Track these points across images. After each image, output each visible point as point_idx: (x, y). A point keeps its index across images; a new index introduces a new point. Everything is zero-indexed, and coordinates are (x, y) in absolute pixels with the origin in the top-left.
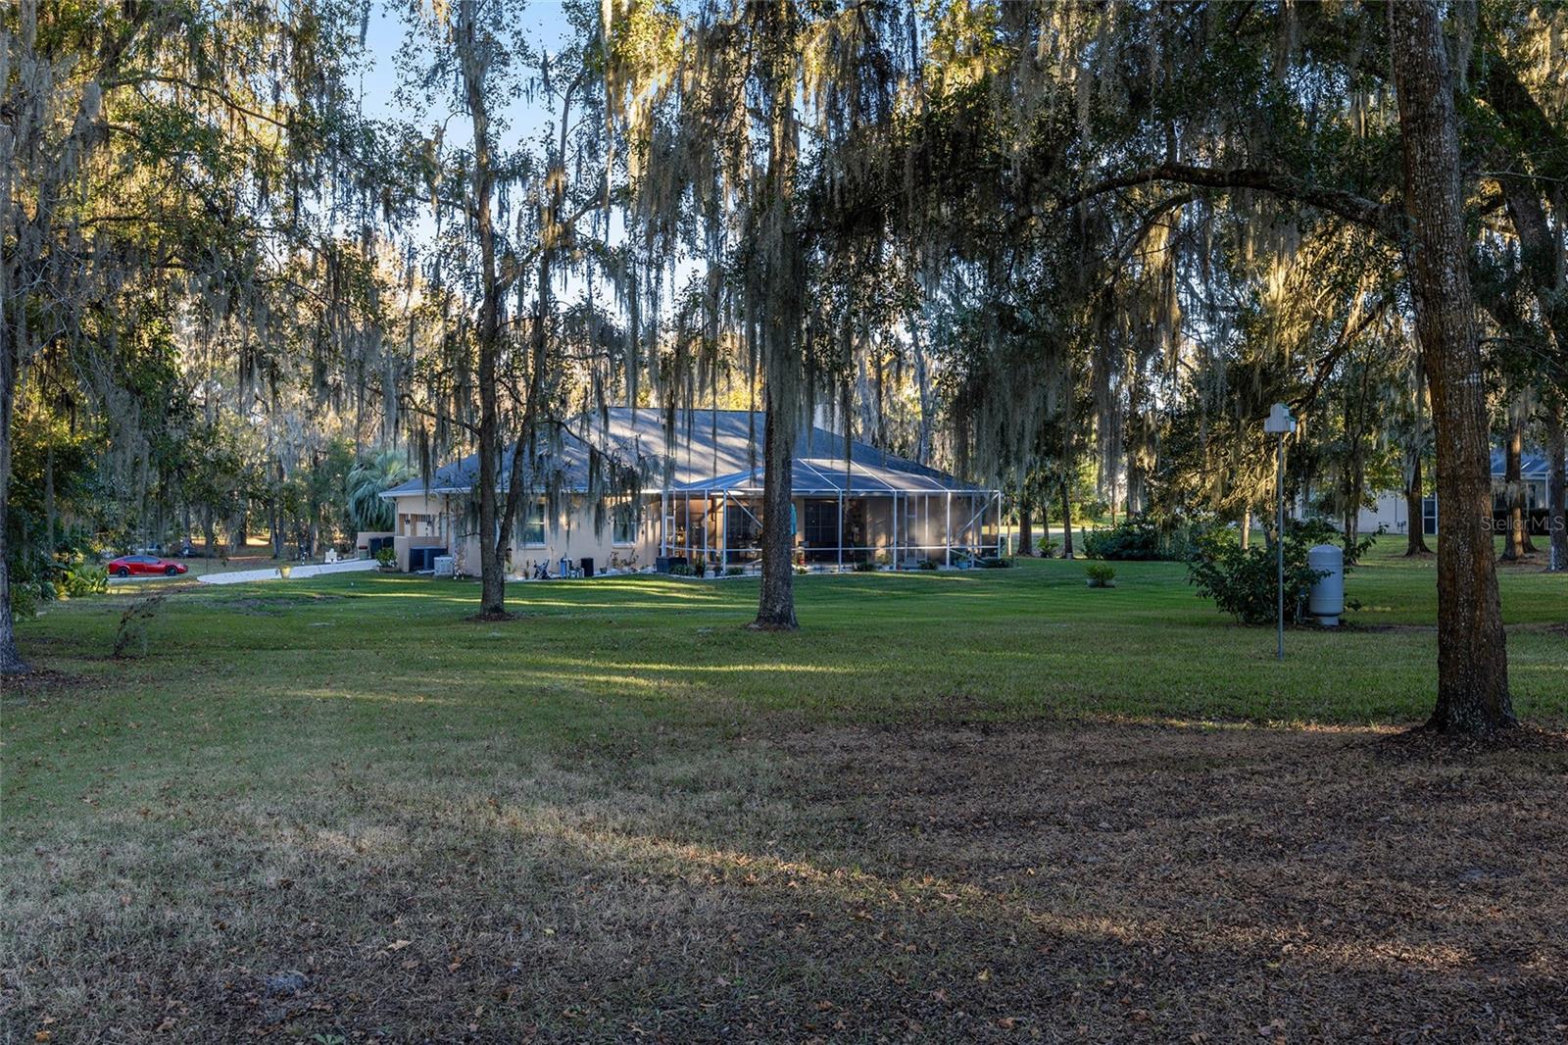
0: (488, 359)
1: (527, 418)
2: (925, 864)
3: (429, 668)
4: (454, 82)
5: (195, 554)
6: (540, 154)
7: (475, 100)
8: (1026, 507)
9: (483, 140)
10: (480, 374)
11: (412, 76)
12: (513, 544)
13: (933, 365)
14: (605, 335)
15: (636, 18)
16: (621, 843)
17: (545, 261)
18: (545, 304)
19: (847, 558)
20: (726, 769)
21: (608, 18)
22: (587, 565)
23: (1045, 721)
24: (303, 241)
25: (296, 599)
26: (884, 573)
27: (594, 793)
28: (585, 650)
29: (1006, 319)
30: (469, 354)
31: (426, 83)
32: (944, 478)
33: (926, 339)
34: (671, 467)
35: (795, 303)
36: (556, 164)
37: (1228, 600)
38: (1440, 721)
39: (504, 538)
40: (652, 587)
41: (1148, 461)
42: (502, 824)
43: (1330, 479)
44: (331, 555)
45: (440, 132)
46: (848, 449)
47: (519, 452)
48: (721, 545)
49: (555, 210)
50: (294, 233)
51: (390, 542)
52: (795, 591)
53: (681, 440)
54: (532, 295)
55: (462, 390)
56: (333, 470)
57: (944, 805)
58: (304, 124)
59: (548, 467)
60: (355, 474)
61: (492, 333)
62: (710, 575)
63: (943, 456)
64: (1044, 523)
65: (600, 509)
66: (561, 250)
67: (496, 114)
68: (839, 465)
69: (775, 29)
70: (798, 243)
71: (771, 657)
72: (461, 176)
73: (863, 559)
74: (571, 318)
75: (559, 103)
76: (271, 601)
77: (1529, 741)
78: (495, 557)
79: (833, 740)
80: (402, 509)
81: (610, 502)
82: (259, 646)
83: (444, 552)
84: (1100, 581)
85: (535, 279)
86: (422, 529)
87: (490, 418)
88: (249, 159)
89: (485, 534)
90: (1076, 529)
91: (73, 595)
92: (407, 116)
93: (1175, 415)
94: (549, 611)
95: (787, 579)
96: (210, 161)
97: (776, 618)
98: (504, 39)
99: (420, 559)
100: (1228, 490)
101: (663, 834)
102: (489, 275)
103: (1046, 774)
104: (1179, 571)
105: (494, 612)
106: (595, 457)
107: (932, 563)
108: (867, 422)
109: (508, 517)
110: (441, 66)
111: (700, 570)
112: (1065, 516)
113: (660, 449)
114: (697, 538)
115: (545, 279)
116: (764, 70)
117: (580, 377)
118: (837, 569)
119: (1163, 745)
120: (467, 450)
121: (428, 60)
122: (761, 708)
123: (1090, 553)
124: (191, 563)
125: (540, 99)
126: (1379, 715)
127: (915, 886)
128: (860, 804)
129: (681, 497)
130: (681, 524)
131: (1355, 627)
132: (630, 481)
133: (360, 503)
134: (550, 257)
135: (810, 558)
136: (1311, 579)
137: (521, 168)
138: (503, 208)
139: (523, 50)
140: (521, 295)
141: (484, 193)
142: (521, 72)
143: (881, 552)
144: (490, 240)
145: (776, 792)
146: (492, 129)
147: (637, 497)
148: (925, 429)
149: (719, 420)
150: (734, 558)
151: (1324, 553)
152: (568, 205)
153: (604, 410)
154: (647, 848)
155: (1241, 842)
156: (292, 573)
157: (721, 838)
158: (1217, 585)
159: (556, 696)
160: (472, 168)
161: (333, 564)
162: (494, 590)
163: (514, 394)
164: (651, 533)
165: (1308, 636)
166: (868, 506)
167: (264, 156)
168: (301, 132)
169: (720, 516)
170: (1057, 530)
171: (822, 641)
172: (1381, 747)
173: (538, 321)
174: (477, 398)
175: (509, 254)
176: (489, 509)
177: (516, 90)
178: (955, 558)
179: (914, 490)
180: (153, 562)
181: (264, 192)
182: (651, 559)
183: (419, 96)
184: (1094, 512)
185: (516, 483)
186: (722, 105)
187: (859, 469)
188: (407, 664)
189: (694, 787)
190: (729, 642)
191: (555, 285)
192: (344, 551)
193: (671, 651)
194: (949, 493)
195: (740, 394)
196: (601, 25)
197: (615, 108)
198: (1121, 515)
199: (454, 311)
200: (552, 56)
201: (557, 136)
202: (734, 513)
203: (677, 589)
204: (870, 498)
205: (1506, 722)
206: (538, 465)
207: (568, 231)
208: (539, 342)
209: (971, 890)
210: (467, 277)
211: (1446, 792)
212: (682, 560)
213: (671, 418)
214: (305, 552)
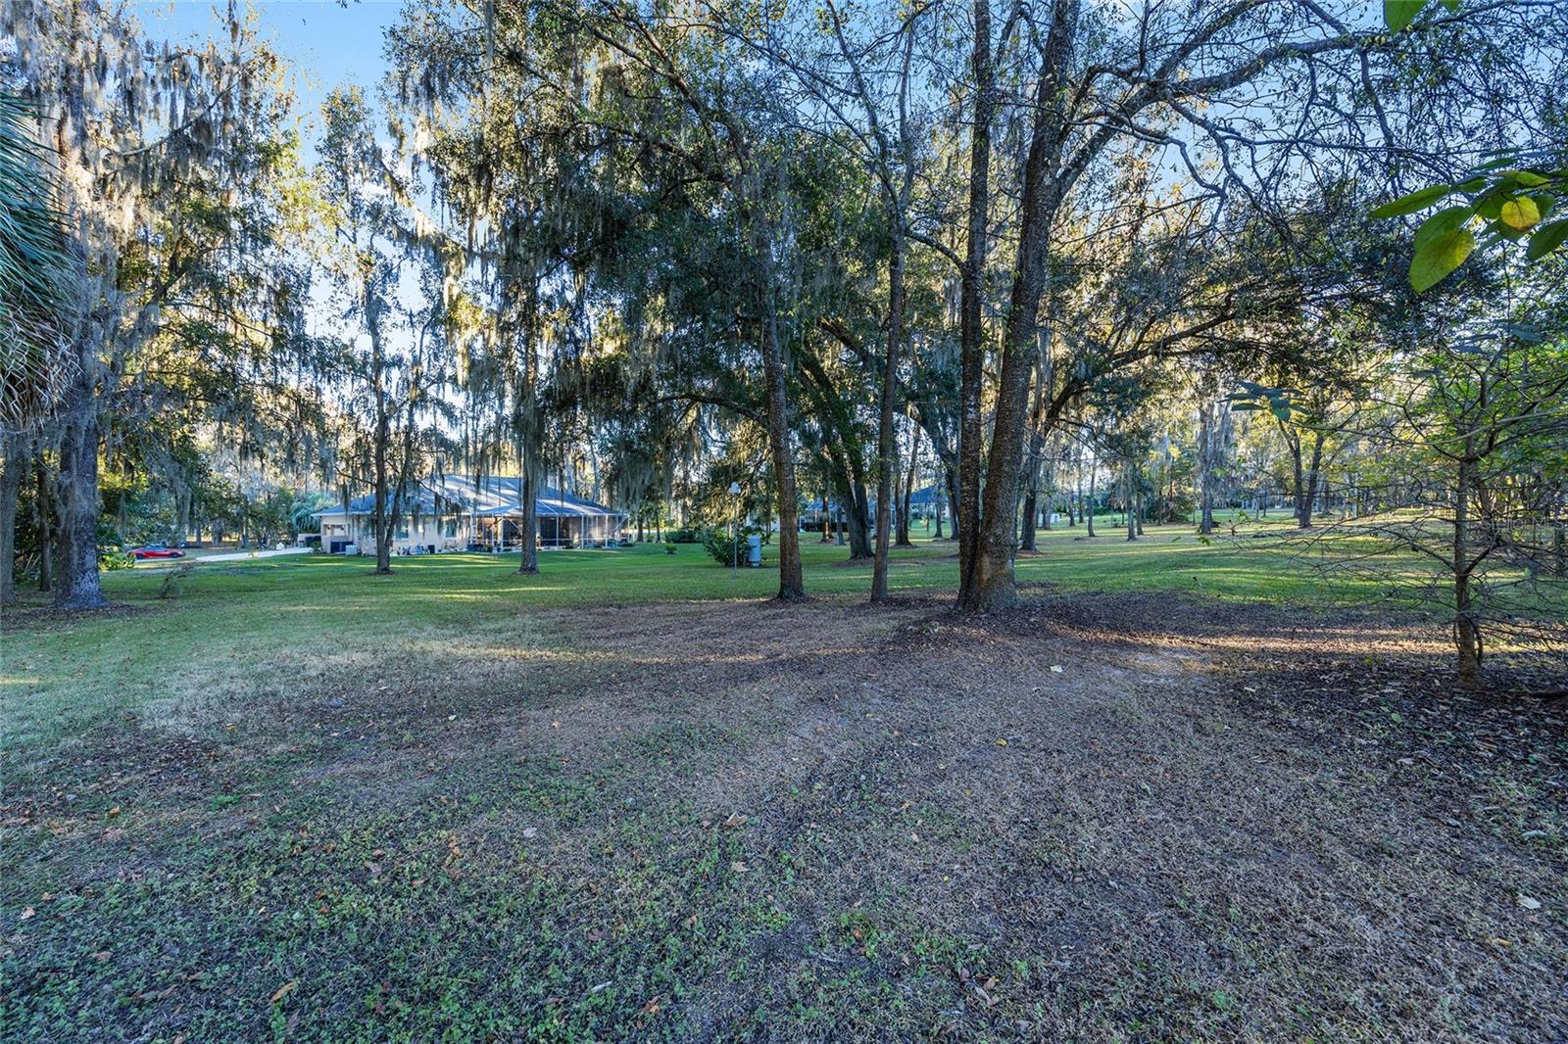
0: (380, 451)
1: (402, 480)
2: (594, 648)
3: (357, 595)
4: (361, 318)
5: (188, 546)
6: (408, 357)
7: (373, 327)
8: (641, 521)
9: (377, 347)
10: (376, 458)
11: (337, 313)
12: (394, 538)
13: (599, 459)
14: (444, 443)
15: (460, 303)
16: (472, 650)
17: (411, 407)
18: (411, 427)
19: (561, 544)
20: (512, 624)
21: (446, 300)
22: (431, 548)
23: (643, 603)
24: (281, 392)
25: (264, 568)
26: (578, 550)
27: (455, 636)
28: (437, 585)
29: (628, 446)
30: (370, 448)
31: (345, 317)
32: (604, 509)
33: (596, 449)
34: (477, 503)
35: (540, 436)
36: (417, 362)
37: (719, 558)
38: (781, 596)
39: (389, 536)
40: (466, 558)
41: (689, 503)
42: (417, 648)
43: (759, 511)
44: (280, 546)
45: (352, 341)
46: (562, 496)
47: (398, 495)
48: (500, 539)
49: (416, 383)
50: (277, 389)
51: (319, 538)
52: (538, 557)
53: (483, 492)
54: (404, 422)
55: (366, 466)
56: (279, 501)
57: (602, 631)
58: (282, 337)
59: (413, 502)
60: (296, 505)
61: (382, 439)
62: (495, 552)
63: (604, 500)
64: (648, 527)
65: (440, 523)
66: (420, 401)
67: (384, 335)
68: (558, 503)
69: (531, 325)
70: (540, 413)
71: (527, 585)
72: (365, 364)
73: (568, 544)
74: (425, 434)
75: (418, 334)
76: (247, 569)
77: (808, 600)
78: (384, 546)
79: (557, 614)
80: (324, 522)
81: (445, 519)
82: (251, 590)
83: (351, 543)
84: (671, 551)
85: (405, 414)
86: (338, 532)
87: (381, 478)
88: (249, 350)
89: (380, 533)
90: (662, 531)
91: (110, 569)
92: (334, 331)
93: (699, 485)
94: (413, 570)
95: (534, 552)
96: (225, 350)
97: (529, 570)
98: (388, 300)
99: (336, 547)
100: (720, 514)
101: (489, 646)
102: (381, 412)
103: (641, 620)
104: (700, 546)
105: (384, 570)
106: (438, 498)
107: (599, 546)
108: (570, 483)
109: (391, 526)
110: (354, 310)
111: (490, 550)
112: (657, 525)
113: (471, 495)
114: (488, 535)
115: (411, 414)
116: (526, 341)
117: (430, 461)
118: (556, 548)
119: (686, 609)
120: (368, 492)
121: (346, 307)
122: (525, 604)
123: (668, 541)
124: (187, 551)
125: (409, 331)
126: (764, 595)
127: (590, 655)
128: (569, 634)
129: (480, 517)
130: (480, 528)
131: (765, 567)
132: (456, 509)
133: (299, 520)
134: (414, 404)
135: (543, 544)
136: (749, 548)
137: (398, 362)
138: (388, 380)
139: (399, 307)
140: (398, 420)
141: (378, 372)
142: (396, 316)
143: (576, 541)
144: (381, 395)
145: (534, 631)
146: (382, 342)
147: (459, 517)
148: (596, 489)
149: (501, 482)
150: (506, 544)
151: (754, 539)
152: (423, 381)
153: (442, 477)
154: (483, 651)
155: (706, 634)
156: (258, 555)
157: (514, 646)
158: (714, 552)
159: (428, 604)
160: (371, 359)
161: (281, 550)
162: (384, 561)
163: (394, 468)
164: (464, 535)
165: (748, 570)
166: (569, 522)
167: (257, 349)
168: (279, 339)
169: (500, 525)
170: (654, 531)
171: (549, 578)
172: (761, 606)
173: (407, 434)
174: (374, 469)
175: (391, 402)
176: (381, 522)
177: (394, 325)
178: (609, 543)
179: (591, 514)
180: (162, 551)
181: (256, 366)
182: (465, 545)
183: (341, 322)
184: (671, 523)
185: (395, 510)
186: (506, 353)
187: (567, 505)
188: (344, 594)
189: (500, 631)
190: (508, 579)
191: (417, 417)
192: (287, 543)
193: (480, 584)
194: (607, 515)
195: (511, 470)
196: (441, 299)
197: (448, 340)
198: (680, 525)
199: (360, 427)
200: (415, 312)
201: (417, 349)
202: (506, 524)
203: (479, 559)
204: (571, 517)
205: (801, 594)
206: (407, 501)
207: (423, 393)
208: (408, 444)
209: (611, 654)
210: (369, 412)
211: (776, 616)
212: (480, 546)
213: (478, 482)
214: (262, 544)
